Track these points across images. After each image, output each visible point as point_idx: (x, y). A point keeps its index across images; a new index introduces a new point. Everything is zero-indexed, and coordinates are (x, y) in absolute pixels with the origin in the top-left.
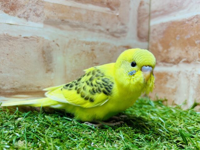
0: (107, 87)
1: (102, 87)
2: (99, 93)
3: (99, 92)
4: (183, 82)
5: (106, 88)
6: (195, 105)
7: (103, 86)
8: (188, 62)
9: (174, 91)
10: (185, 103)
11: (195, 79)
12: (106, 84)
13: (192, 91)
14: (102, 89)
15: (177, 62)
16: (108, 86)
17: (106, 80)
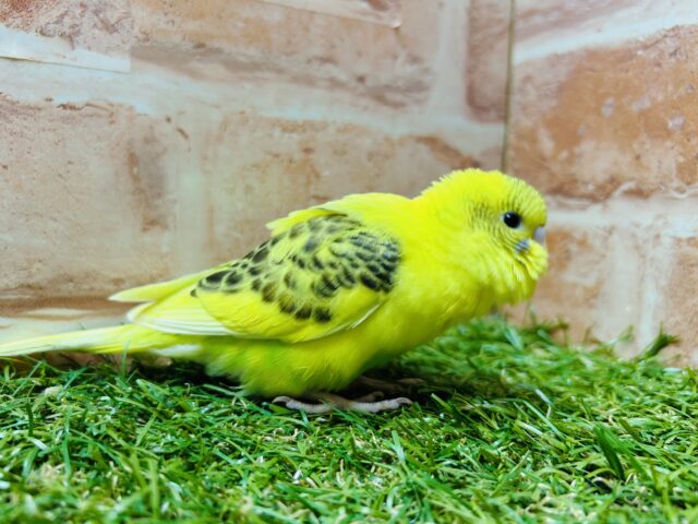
0: (373, 263)
1: (355, 266)
2: (350, 288)
3: (348, 283)
4: (623, 263)
5: (372, 269)
6: (663, 343)
7: (359, 262)
8: (639, 193)
9: (593, 296)
10: (629, 337)
11: (664, 254)
12: (368, 253)
13: (652, 297)
14: (357, 273)
15: (602, 194)
16: (379, 260)
17: (367, 241)
